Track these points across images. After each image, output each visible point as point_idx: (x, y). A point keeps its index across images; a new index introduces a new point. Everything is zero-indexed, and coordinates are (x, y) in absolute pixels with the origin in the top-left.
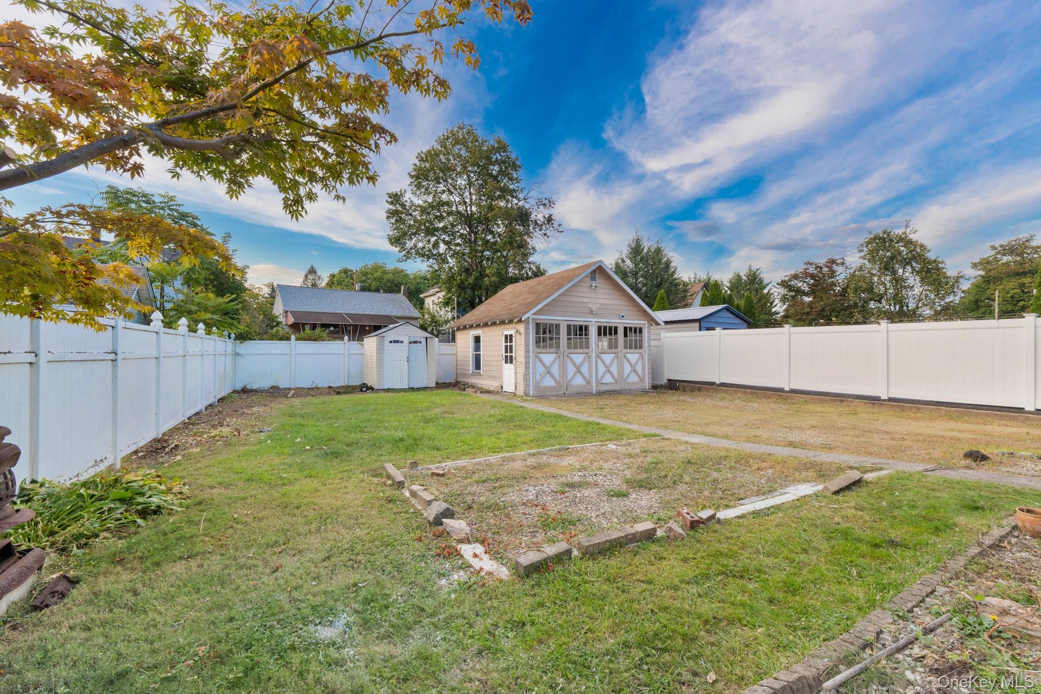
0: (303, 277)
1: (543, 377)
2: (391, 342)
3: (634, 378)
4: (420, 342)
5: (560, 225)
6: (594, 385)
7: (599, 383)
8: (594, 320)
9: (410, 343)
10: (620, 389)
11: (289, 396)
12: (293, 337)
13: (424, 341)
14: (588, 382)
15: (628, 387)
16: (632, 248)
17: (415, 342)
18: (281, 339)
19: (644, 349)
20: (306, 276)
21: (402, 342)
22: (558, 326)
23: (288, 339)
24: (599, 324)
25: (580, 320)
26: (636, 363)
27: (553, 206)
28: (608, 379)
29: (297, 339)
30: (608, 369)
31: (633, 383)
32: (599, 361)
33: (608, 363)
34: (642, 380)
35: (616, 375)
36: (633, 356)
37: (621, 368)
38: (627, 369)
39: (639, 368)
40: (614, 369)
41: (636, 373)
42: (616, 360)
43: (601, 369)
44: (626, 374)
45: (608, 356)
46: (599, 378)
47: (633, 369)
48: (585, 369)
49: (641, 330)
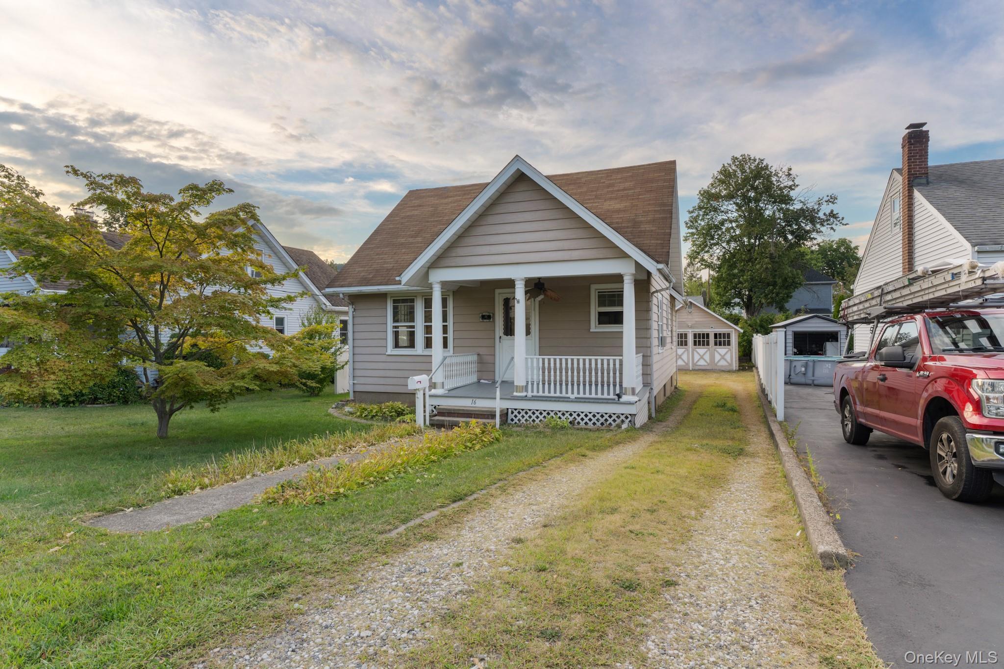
3: (723, 363)
6: (691, 364)
7: (694, 365)
10: (711, 369)
15: (717, 368)
19: (731, 345)
26: (725, 354)
28: (702, 362)
30: (702, 357)
31: (722, 366)
32: (695, 353)
33: (702, 354)
34: (731, 365)
35: (708, 361)
36: (722, 350)
37: (712, 357)
38: (717, 357)
39: (728, 357)
40: (707, 357)
41: (726, 360)
42: (708, 352)
43: (697, 357)
44: (716, 360)
45: (702, 350)
46: (695, 361)
47: (723, 357)
48: (685, 357)
49: (729, 335)
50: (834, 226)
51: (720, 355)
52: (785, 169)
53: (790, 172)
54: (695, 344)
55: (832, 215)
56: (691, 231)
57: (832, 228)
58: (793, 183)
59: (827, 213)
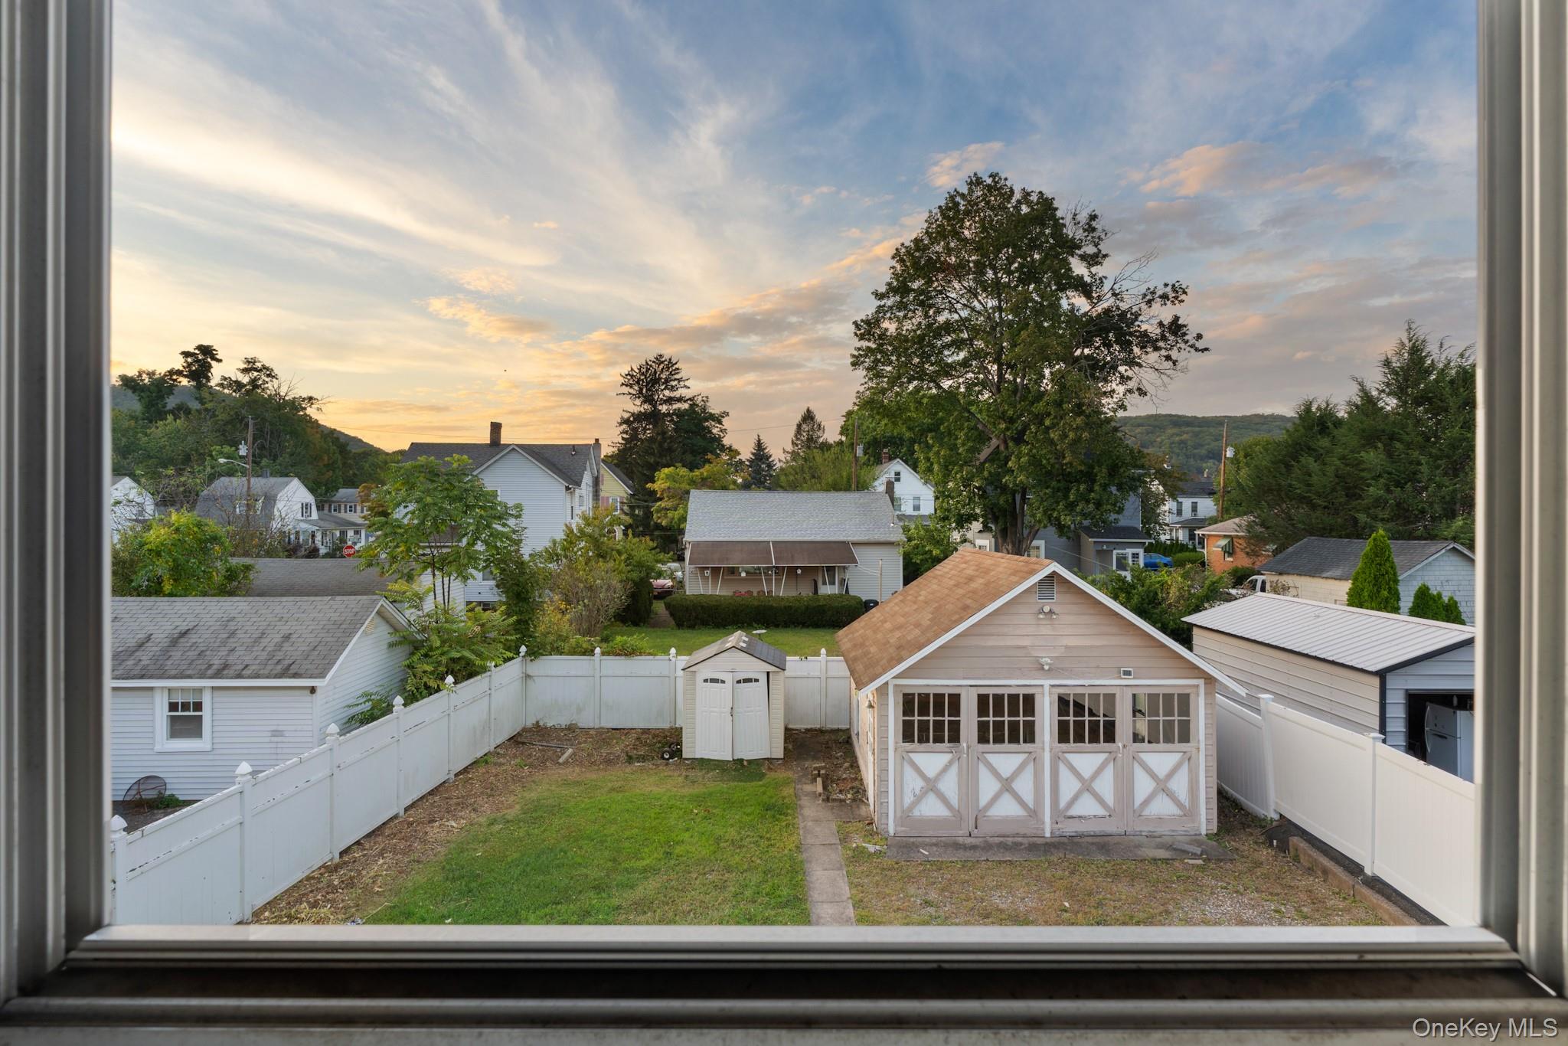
0: (795, 427)
1: (918, 799)
2: (706, 681)
3: (1162, 807)
4: (757, 680)
5: (1199, 337)
6: (1047, 819)
7: (1059, 815)
8: (1047, 683)
9: (739, 682)
10: (1121, 831)
11: (561, 761)
12: (598, 650)
13: (763, 679)
14: (1034, 813)
15: (1146, 829)
16: (1394, 372)
17: (749, 680)
18: (584, 654)
19: (1192, 744)
20: (799, 426)
21: (723, 682)
22: (955, 700)
23: (591, 652)
24: (1062, 691)
25: (1013, 684)
26: (1171, 775)
27: (1183, 297)
28: (1087, 807)
29: (603, 654)
30: (1087, 787)
31: (1160, 819)
32: (1062, 768)
33: (1087, 774)
34: (1189, 813)
35: (1110, 800)
36: (1161, 759)
37: (1125, 785)
38: (1143, 786)
39: (1180, 785)
40: (1106, 786)
41: (1171, 796)
42: (1110, 767)
43: (1069, 786)
44: (1140, 797)
45: (1087, 759)
46: (1062, 804)
47: (1162, 786)
48: (1024, 786)
49: (1185, 700)
50: (1174, 354)
51: (1153, 775)
52: (1083, 217)
53: (1094, 224)
54: (1063, 737)
55: (1176, 328)
56: (865, 344)
57: (1168, 358)
58: (1095, 250)
59: (1166, 323)
